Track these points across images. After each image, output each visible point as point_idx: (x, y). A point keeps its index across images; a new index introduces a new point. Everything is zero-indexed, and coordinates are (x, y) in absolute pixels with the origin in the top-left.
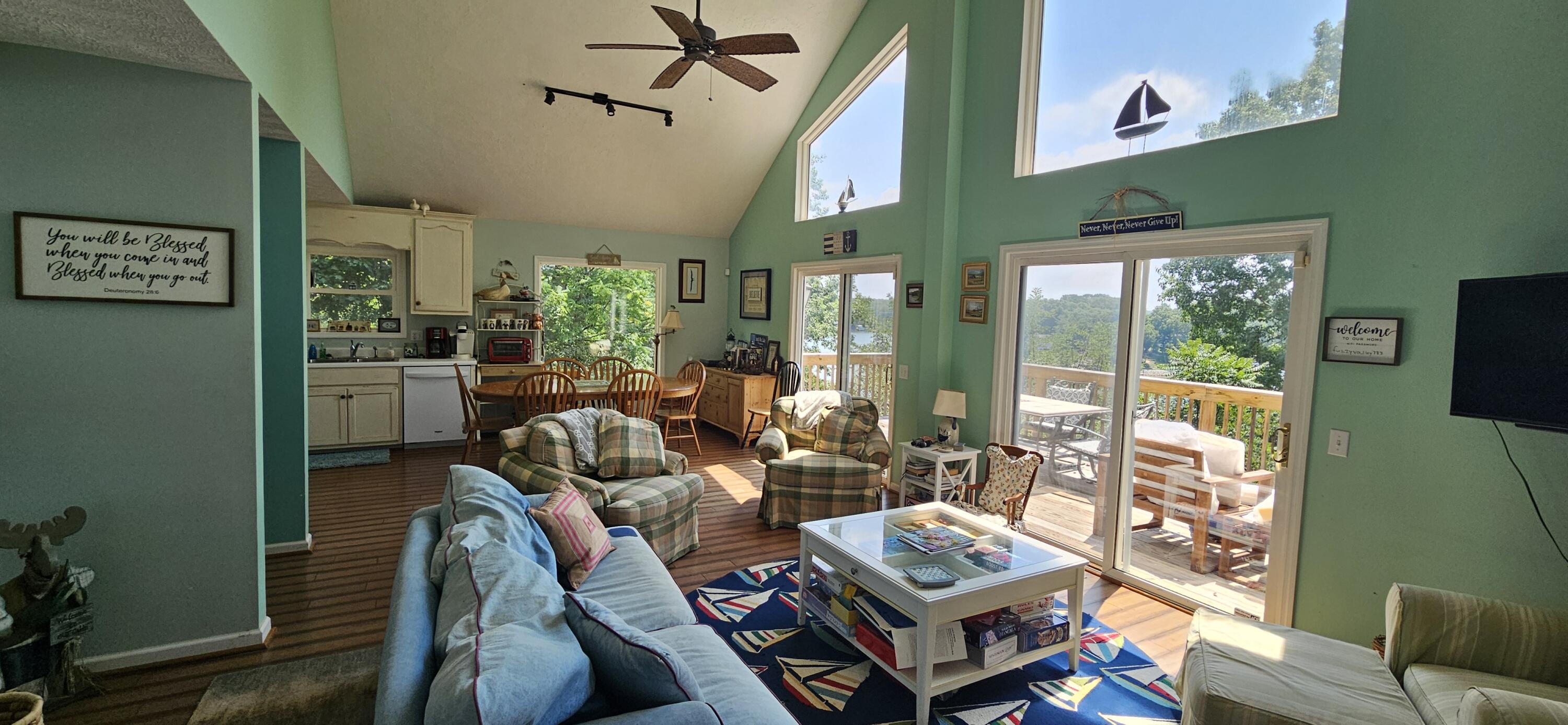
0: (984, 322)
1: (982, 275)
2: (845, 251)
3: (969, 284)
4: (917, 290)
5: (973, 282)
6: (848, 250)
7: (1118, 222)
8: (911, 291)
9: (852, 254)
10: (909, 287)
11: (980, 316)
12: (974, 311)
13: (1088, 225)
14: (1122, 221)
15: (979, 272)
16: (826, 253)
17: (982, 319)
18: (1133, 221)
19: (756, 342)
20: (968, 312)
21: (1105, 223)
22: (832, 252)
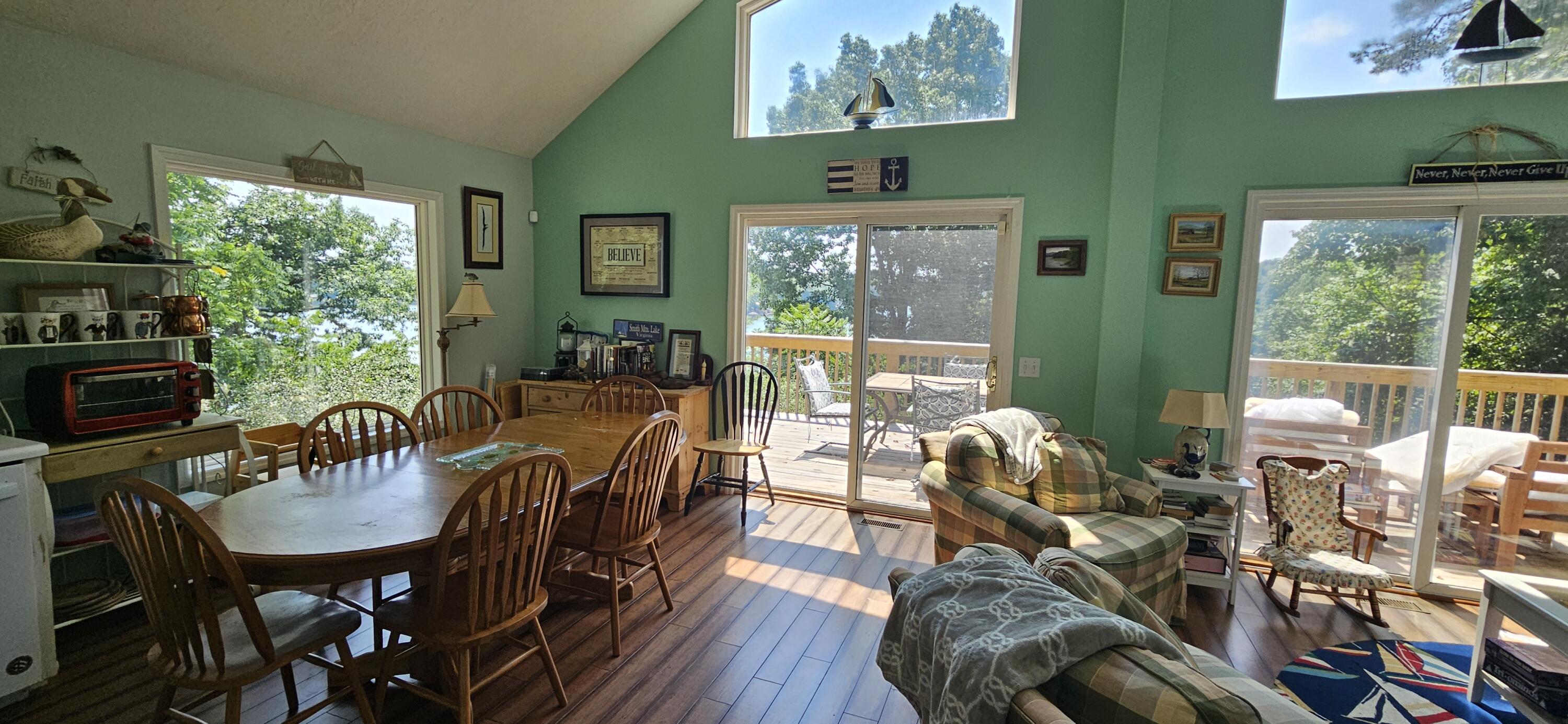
0: (1214, 293)
1: (1210, 229)
2: (884, 188)
3: (1180, 241)
4: (1068, 249)
5: (1187, 239)
6: (893, 187)
7: (1480, 168)
8: (1049, 251)
9: (901, 194)
10: (1043, 246)
11: (1206, 286)
12: (1190, 279)
13: (1427, 169)
14: (1487, 167)
15: (1202, 226)
16: (830, 191)
17: (1209, 289)
18: (1501, 167)
19: (629, 333)
20: (1177, 281)
21: (1457, 167)
22: (850, 190)
